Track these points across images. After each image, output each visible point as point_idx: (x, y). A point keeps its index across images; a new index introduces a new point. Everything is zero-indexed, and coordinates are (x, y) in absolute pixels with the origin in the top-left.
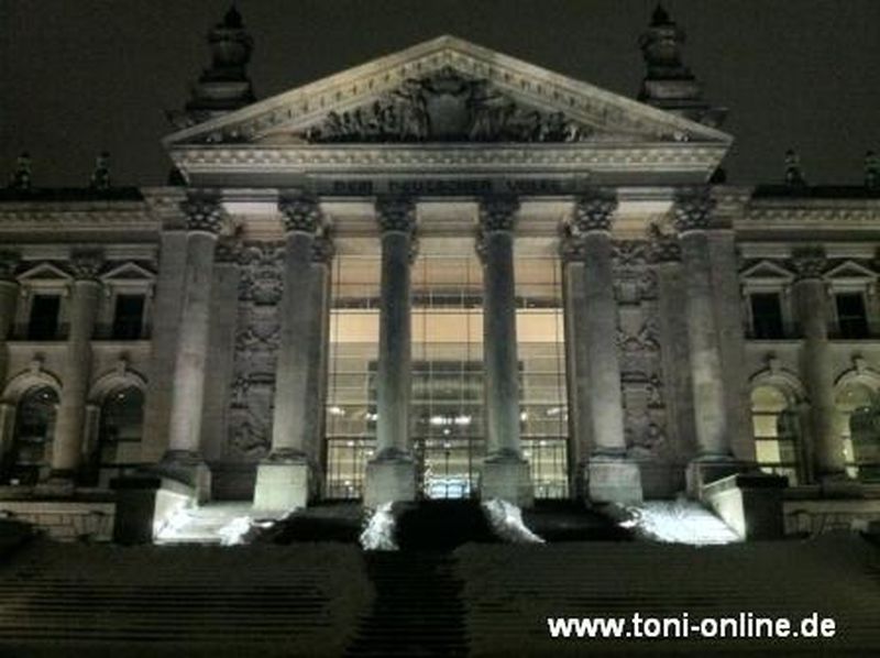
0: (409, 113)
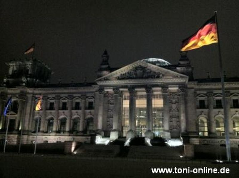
0: (133, 74)
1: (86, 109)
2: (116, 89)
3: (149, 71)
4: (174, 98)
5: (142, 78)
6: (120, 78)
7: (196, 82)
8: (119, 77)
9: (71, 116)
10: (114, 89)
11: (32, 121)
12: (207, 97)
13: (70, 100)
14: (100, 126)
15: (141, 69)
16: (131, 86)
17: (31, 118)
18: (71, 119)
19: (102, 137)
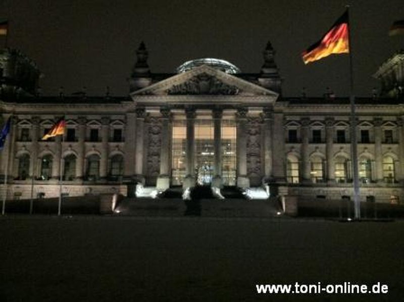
1: (110, 141)
2: (166, 110)
3: (218, 82)
4: (253, 127)
5: (207, 93)
6: (172, 91)
7: (287, 103)
8: (170, 91)
9: (84, 152)
10: (161, 110)
11: (13, 160)
12: (300, 126)
13: (80, 126)
14: (139, 169)
15: (206, 78)
16: (189, 106)
17: (12, 154)
18: (84, 158)
19: (142, 186)
